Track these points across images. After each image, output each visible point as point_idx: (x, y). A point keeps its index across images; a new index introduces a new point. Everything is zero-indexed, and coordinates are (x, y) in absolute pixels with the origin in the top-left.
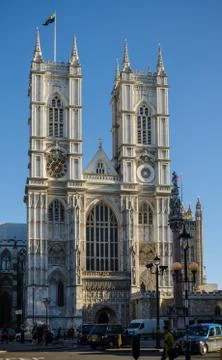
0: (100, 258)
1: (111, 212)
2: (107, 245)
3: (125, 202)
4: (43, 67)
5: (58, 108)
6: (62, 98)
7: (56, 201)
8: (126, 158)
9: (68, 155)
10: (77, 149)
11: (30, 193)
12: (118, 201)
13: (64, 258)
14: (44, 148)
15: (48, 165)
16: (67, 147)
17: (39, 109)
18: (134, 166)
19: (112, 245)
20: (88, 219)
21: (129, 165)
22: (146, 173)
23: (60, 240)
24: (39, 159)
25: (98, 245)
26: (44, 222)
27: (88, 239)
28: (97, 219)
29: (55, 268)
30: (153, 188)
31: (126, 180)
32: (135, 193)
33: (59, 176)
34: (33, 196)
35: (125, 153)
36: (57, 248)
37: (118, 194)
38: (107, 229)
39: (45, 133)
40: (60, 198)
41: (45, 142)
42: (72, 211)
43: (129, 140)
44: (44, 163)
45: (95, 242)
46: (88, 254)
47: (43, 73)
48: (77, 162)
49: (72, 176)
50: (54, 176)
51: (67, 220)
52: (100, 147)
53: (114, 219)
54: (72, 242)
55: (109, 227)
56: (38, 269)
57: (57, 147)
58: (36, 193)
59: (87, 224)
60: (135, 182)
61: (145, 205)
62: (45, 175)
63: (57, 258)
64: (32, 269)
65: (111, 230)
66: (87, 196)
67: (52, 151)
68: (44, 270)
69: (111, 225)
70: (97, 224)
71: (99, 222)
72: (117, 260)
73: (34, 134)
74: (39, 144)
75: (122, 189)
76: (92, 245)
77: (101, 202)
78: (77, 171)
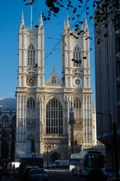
0: (53, 127)
1: (59, 103)
2: (57, 120)
3: (66, 98)
4: (25, 30)
5: (32, 50)
6: (34, 45)
7: (31, 98)
8: (67, 75)
9: (37, 75)
10: (41, 72)
11: (18, 95)
12: (63, 97)
13: (35, 128)
14: (25, 71)
15: (27, 80)
16: (36, 70)
17: (23, 52)
18: (71, 79)
19: (59, 120)
20: (47, 107)
21: (69, 78)
22: (78, 82)
23: (33, 118)
24: (22, 77)
25: (52, 120)
26: (25, 109)
27: (47, 117)
28: (52, 107)
29: (30, 132)
30: (81, 90)
31: (67, 86)
32: (71, 93)
33: (32, 85)
34: (19, 96)
35: (67, 72)
36: (31, 122)
37: (63, 93)
38: (57, 112)
39: (25, 64)
40: (33, 96)
41: (25, 68)
42: (39, 103)
43: (69, 65)
44: (25, 79)
45: (51, 119)
46: (47, 125)
47: (25, 34)
48: (41, 78)
49: (39, 85)
50: (30, 85)
51: (36, 108)
52: (54, 69)
53: (61, 107)
54: (39, 119)
55: (58, 110)
56: (22, 133)
57: (32, 71)
58: (21, 95)
59: (47, 109)
60: (72, 87)
61: (77, 98)
62: (25, 85)
63: (31, 127)
64: (19, 133)
65: (59, 112)
66: (46, 95)
67: (29, 73)
68: (25, 134)
69: (59, 109)
70: (52, 109)
71: (53, 108)
72: (62, 128)
73: (20, 65)
74: (23, 70)
75: (65, 91)
76: (49, 120)
77: (54, 98)
78: (41, 83)
